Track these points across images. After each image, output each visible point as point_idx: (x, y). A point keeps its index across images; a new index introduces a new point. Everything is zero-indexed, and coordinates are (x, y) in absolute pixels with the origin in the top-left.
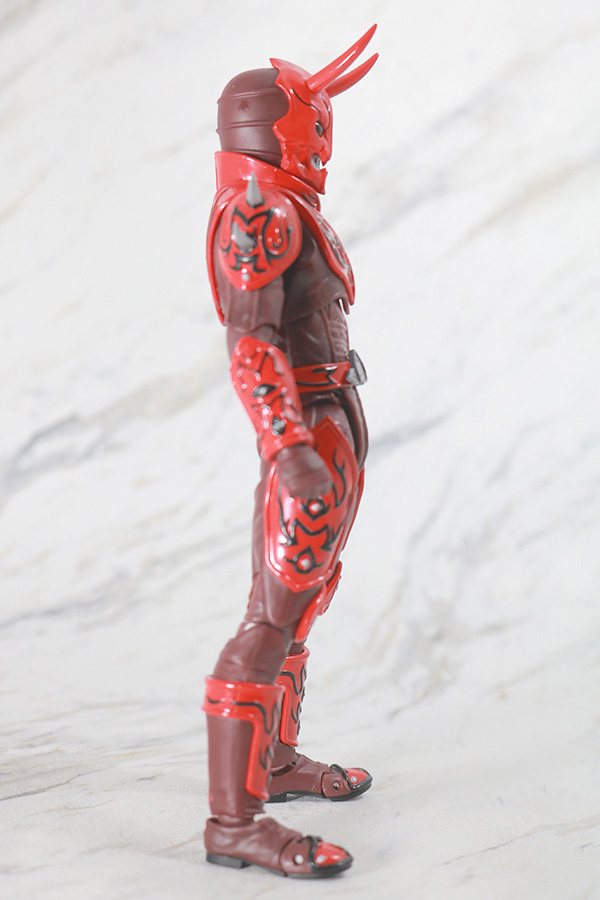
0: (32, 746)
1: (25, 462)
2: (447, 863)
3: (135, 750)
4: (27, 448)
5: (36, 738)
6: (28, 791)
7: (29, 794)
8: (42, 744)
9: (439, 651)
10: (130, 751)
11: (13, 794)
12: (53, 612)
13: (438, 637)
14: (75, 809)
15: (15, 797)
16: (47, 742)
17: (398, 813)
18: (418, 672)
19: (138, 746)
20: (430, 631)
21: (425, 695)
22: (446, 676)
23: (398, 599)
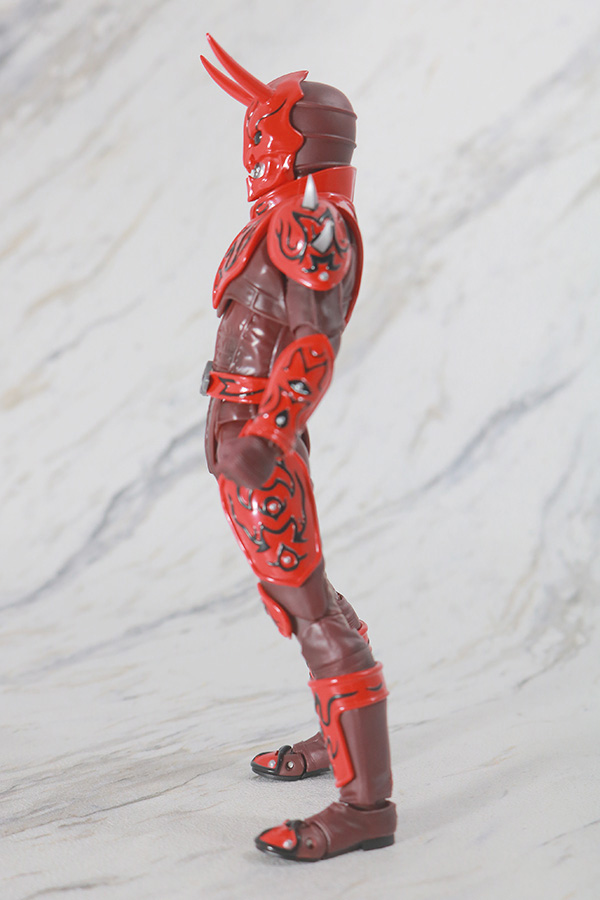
0: (158, 748)
1: (166, 468)
2: (546, 843)
3: (259, 744)
4: (166, 454)
5: (164, 739)
6: (145, 795)
7: (146, 799)
8: (168, 745)
9: (576, 611)
10: (253, 745)
11: (130, 800)
12: (198, 610)
13: (575, 600)
14: (185, 812)
15: (132, 803)
16: (174, 743)
17: (506, 793)
18: (553, 637)
19: (261, 740)
20: (566, 594)
21: (556, 661)
22: (580, 639)
23: (534, 564)
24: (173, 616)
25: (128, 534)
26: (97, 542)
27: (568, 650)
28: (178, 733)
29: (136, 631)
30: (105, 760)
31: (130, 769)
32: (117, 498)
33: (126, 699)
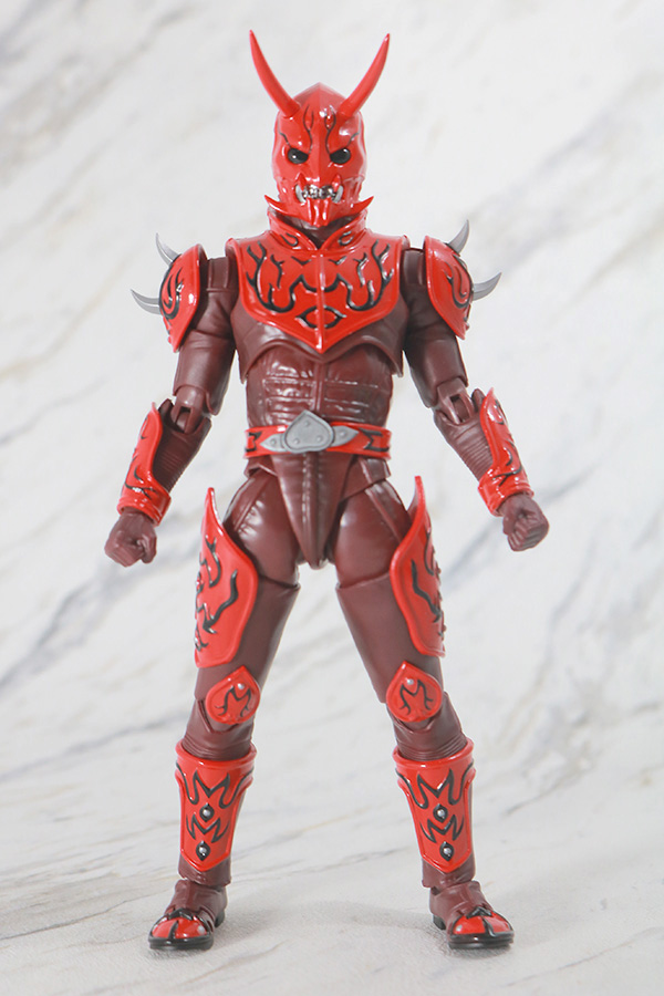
0: (83, 871)
5: (91, 862)
6: (59, 922)
7: (59, 926)
8: (95, 868)
9: (582, 736)
11: (40, 927)
13: (582, 722)
14: (103, 943)
15: (42, 930)
16: (102, 866)
18: (554, 762)
20: (573, 716)
21: (555, 787)
22: (584, 764)
23: (539, 682)
24: (125, 732)
25: (80, 642)
26: (44, 649)
27: (570, 775)
28: (110, 855)
29: (80, 749)
30: (19, 884)
31: (46, 894)
32: (70, 601)
33: (58, 820)
